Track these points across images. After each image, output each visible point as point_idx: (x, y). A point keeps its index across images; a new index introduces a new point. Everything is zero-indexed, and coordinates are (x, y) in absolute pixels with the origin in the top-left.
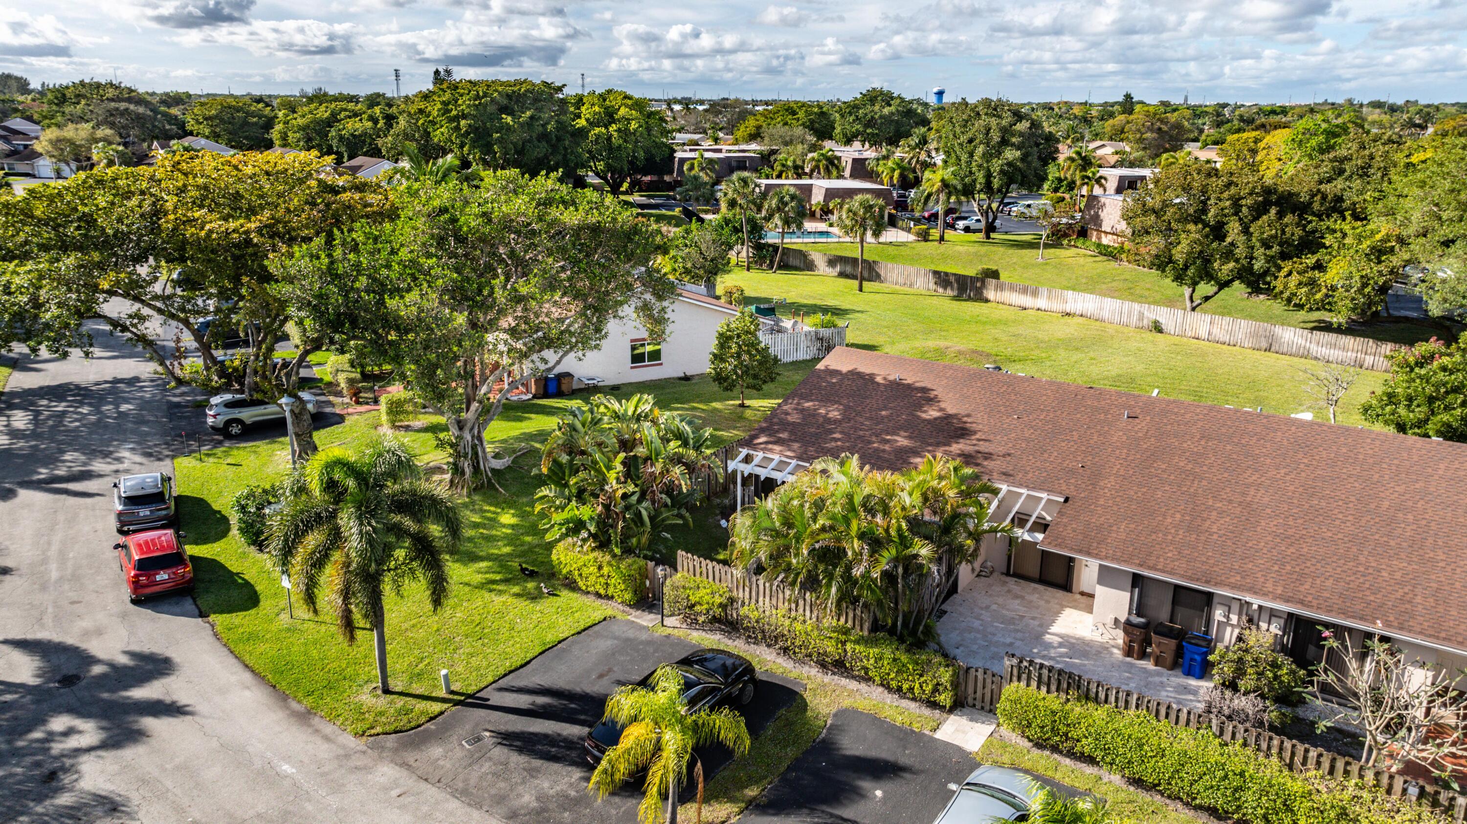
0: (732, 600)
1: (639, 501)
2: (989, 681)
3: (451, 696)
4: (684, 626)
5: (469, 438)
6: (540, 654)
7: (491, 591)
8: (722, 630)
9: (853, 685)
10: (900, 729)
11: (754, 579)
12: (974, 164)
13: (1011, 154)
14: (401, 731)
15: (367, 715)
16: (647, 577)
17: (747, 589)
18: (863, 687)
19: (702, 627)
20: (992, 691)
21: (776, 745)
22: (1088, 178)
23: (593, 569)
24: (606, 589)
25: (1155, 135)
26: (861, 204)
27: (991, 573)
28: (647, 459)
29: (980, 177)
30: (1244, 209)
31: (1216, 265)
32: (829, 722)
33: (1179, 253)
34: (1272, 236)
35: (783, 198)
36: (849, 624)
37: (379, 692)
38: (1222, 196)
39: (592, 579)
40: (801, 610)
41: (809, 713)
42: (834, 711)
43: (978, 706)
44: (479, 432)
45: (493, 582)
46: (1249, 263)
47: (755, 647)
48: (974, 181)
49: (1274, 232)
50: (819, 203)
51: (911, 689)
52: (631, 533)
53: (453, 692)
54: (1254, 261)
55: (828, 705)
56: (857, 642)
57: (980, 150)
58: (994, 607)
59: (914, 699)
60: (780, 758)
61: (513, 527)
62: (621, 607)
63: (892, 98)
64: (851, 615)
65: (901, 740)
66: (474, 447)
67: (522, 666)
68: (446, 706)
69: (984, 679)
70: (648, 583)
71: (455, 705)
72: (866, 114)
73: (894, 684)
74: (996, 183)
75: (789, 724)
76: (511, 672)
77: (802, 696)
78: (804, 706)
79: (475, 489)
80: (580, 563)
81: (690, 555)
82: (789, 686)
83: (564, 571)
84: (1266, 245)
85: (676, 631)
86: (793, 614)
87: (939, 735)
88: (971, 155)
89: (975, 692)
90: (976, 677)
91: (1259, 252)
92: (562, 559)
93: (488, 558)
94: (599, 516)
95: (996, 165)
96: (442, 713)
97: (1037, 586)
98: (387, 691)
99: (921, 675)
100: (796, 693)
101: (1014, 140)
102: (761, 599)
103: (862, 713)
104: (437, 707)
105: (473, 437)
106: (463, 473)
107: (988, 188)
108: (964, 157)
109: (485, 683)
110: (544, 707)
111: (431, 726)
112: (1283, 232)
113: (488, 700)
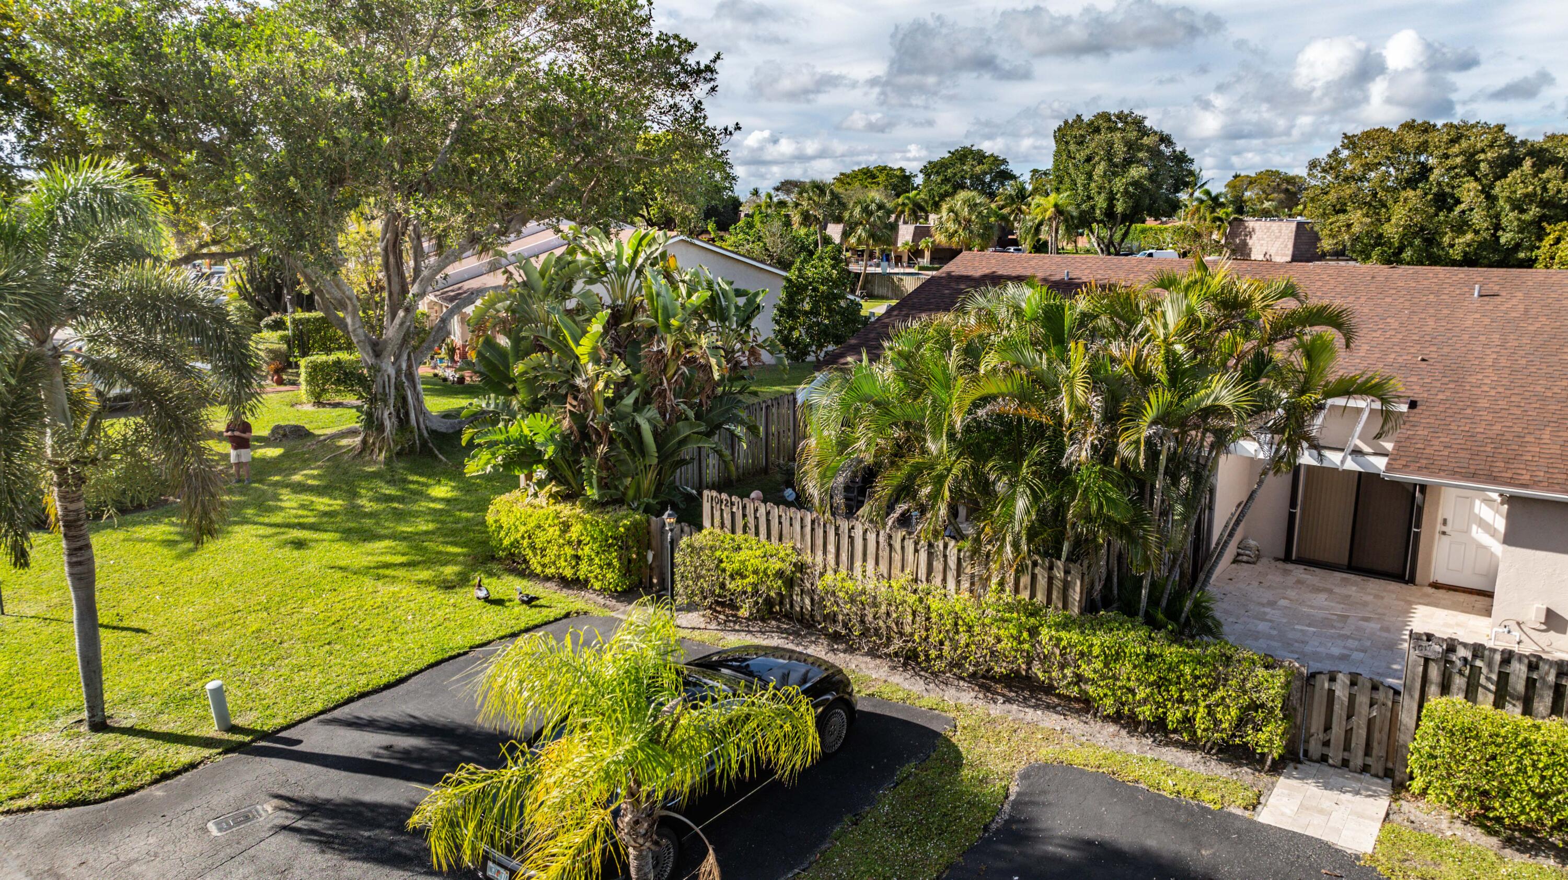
0: (801, 567)
1: (638, 406)
2: (1363, 700)
3: (227, 736)
4: (714, 625)
5: (391, 371)
6: (431, 666)
7: (378, 578)
8: (785, 631)
9: (1051, 721)
10: (1176, 805)
11: (844, 525)
12: (1093, 185)
13: (1136, 172)
14: (85, 803)
15: (27, 771)
16: (649, 547)
17: (831, 548)
18: (1073, 724)
19: (746, 625)
20: (1370, 722)
21: (900, 837)
22: (1220, 219)
23: (553, 532)
24: (575, 567)
25: (1282, 196)
26: (965, 203)
27: (1258, 557)
28: (652, 331)
29: (1101, 202)
30: (1483, 166)
31: (1446, 240)
32: (1014, 789)
33: (1392, 230)
34: (1526, 195)
35: (868, 206)
36: (1040, 598)
37: (84, 728)
38: (1450, 152)
39: (552, 552)
40: (938, 581)
41: (966, 773)
42: (1021, 767)
43: (1336, 757)
44: (410, 367)
45: (387, 566)
46: (1493, 235)
47: (848, 657)
48: (1093, 208)
49: (1530, 188)
50: (907, 244)
51: (1188, 720)
52: (623, 469)
53: (234, 729)
54: (1500, 233)
55: (1005, 758)
56: (1065, 625)
57: (1100, 169)
58: (1283, 602)
59: (1192, 746)
60: (912, 864)
61: (447, 501)
62: (600, 600)
63: (985, 157)
64: (1042, 582)
65: (1185, 826)
66: (399, 387)
67: (388, 686)
68: (206, 752)
69: (1352, 698)
70: (650, 556)
71: (226, 752)
72: (955, 174)
73: (1146, 712)
74: (1120, 207)
75: (927, 792)
76: (362, 695)
77: (948, 740)
78: (955, 760)
79: (399, 454)
80: (532, 524)
81: (724, 496)
82: (919, 721)
83: (506, 542)
84: (1518, 206)
85: (697, 632)
86: (922, 586)
87: (1265, 816)
88: (1090, 176)
89: (1328, 728)
90: (1331, 692)
91: (1510, 218)
92: (504, 520)
93: (393, 537)
94: (565, 437)
95: (1119, 184)
96: (193, 766)
97: (1345, 575)
98: (100, 725)
99: (1213, 689)
100: (936, 735)
101: (1140, 155)
102: (858, 564)
103: (1082, 772)
104: (186, 754)
105: (398, 371)
106: (381, 428)
107: (1110, 213)
108: (1081, 180)
109: (304, 714)
110: (406, 754)
111: (158, 791)
112: (1545, 189)
113: (299, 742)
